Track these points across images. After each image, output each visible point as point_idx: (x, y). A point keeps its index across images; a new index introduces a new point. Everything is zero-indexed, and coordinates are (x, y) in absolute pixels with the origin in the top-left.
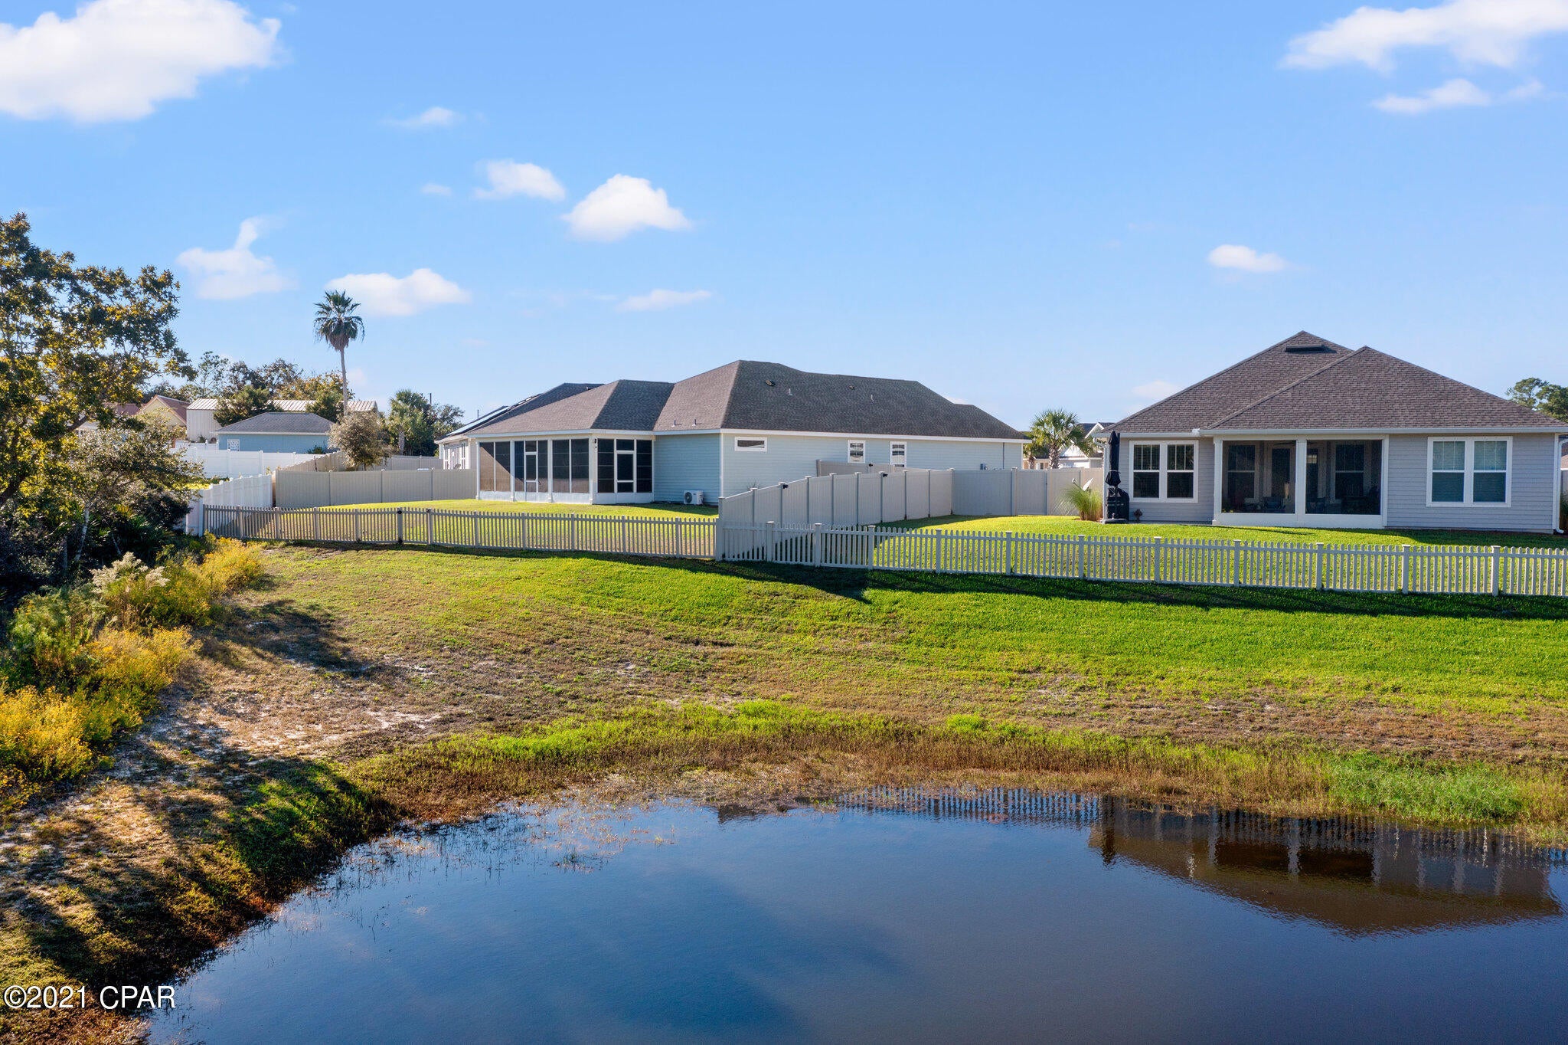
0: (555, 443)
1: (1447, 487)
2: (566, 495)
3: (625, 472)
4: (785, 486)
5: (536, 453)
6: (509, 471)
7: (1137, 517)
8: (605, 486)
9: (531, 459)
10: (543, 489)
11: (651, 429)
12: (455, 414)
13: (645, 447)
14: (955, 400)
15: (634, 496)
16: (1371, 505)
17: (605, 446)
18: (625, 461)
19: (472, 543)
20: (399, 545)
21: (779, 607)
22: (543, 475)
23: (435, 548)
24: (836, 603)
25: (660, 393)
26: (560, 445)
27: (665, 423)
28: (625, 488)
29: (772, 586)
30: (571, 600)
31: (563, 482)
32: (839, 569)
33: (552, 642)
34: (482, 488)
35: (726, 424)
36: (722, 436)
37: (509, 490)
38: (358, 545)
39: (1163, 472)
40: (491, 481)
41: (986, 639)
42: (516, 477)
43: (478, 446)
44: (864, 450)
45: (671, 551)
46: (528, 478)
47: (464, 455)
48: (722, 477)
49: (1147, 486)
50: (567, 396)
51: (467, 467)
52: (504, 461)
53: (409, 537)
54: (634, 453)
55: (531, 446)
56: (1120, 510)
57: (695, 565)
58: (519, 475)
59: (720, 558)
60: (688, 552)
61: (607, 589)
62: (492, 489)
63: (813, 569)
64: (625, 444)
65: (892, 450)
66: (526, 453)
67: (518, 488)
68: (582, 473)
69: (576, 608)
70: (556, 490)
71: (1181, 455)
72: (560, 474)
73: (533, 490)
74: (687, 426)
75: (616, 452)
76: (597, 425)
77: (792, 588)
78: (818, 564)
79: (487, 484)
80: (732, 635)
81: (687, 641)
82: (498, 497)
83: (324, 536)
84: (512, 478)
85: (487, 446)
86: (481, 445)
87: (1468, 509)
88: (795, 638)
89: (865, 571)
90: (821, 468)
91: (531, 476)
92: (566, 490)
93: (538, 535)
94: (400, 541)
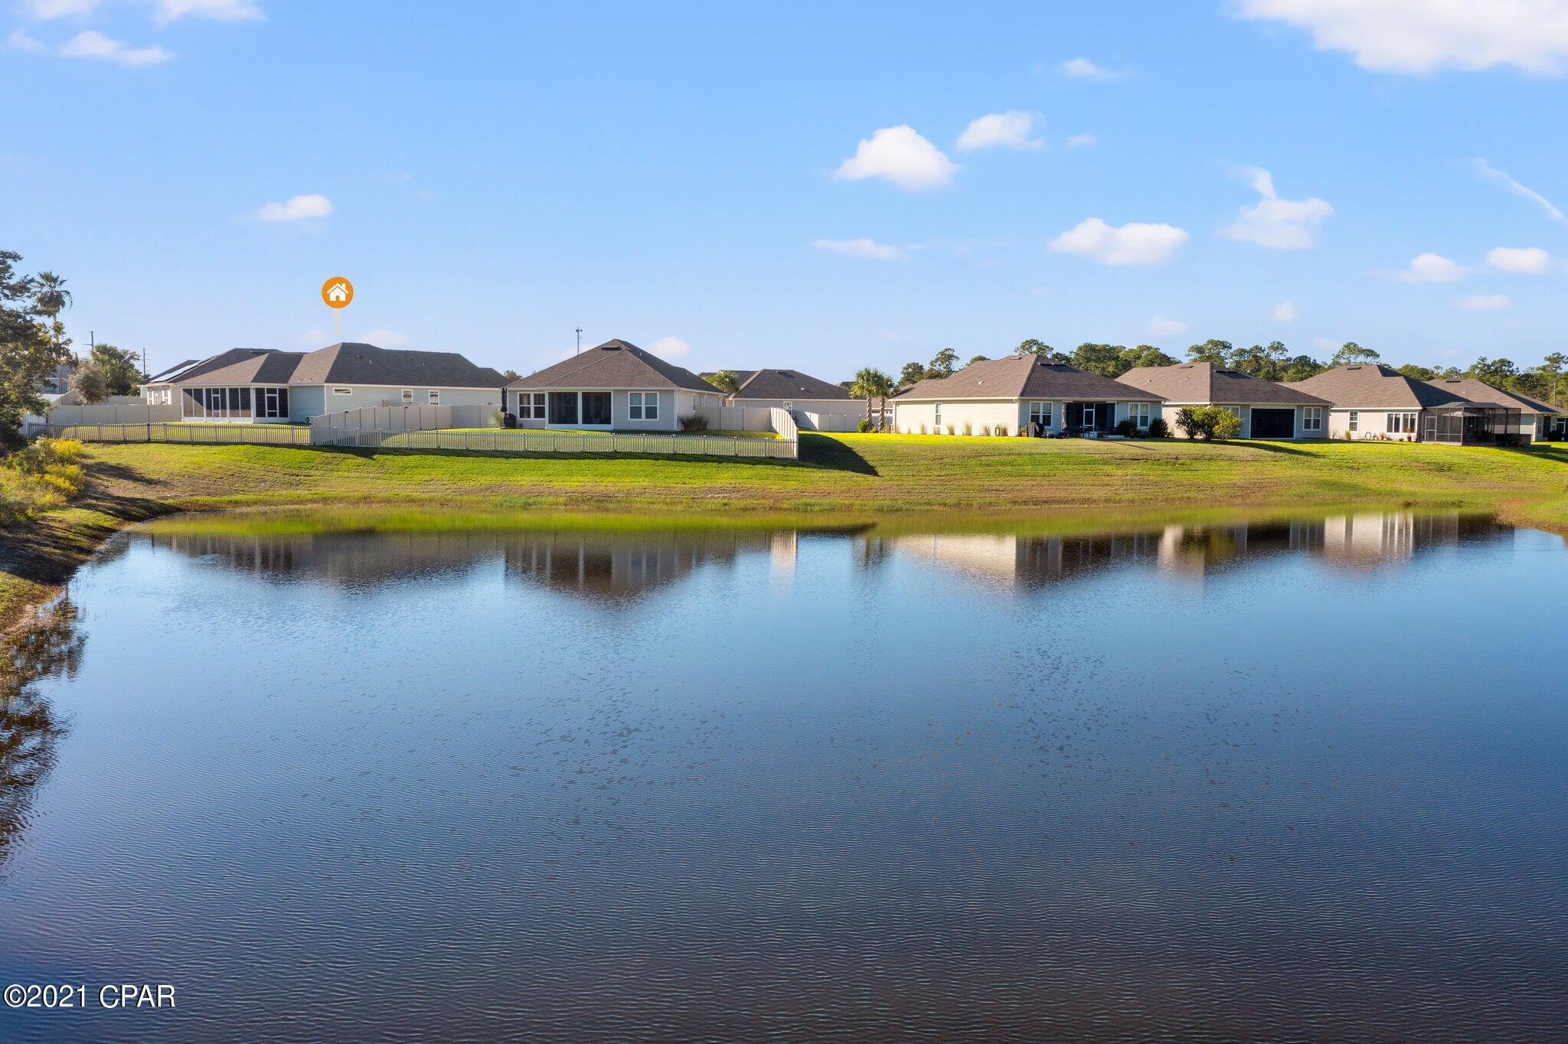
0: (230, 389)
1: (635, 413)
2: (237, 418)
3: (272, 405)
4: (347, 412)
5: (219, 395)
6: (202, 404)
7: (521, 427)
8: (260, 413)
9: (216, 399)
10: (224, 415)
11: (286, 383)
12: (132, 357)
13: (283, 392)
14: (479, 366)
15: (278, 419)
16: (607, 421)
17: (260, 392)
18: (272, 401)
19: (189, 440)
20: (149, 441)
21: (336, 462)
22: (224, 407)
23: (168, 442)
24: (361, 460)
25: (295, 359)
26: (234, 391)
27: (296, 379)
28: (271, 415)
29: (334, 455)
30: (241, 461)
31: (236, 411)
32: (366, 448)
33: (232, 475)
34: (185, 415)
35: (328, 381)
36: (325, 388)
37: (203, 416)
38: (125, 442)
39: (532, 406)
40: (191, 412)
41: (417, 471)
42: (207, 408)
43: (182, 391)
44: (412, 394)
45: (290, 442)
46: (214, 409)
47: (166, 395)
48: (325, 409)
49: (525, 412)
50: (238, 361)
51: (170, 403)
52: (199, 400)
53: (153, 437)
54: (277, 395)
55: (216, 391)
56: (510, 422)
57: (300, 447)
58: (209, 407)
59: (312, 444)
60: (297, 441)
61: (258, 457)
62: (192, 416)
63: (355, 448)
64: (270, 391)
65: (430, 394)
66: (213, 396)
67: (209, 415)
68: (246, 406)
69: (243, 464)
70: (232, 415)
71: (539, 398)
72: (234, 407)
73: (218, 416)
74: (307, 382)
75: (266, 395)
76: (254, 381)
77: (342, 455)
78: (357, 445)
79: (188, 413)
80: (312, 472)
81: (293, 475)
82: (196, 420)
83: (105, 437)
84: (205, 409)
85: (188, 391)
86: (184, 390)
87: (643, 421)
88: (340, 473)
89: (377, 448)
90: (385, 403)
91: (217, 408)
92: (237, 416)
93: (223, 435)
94: (149, 439)
